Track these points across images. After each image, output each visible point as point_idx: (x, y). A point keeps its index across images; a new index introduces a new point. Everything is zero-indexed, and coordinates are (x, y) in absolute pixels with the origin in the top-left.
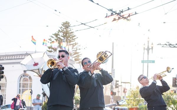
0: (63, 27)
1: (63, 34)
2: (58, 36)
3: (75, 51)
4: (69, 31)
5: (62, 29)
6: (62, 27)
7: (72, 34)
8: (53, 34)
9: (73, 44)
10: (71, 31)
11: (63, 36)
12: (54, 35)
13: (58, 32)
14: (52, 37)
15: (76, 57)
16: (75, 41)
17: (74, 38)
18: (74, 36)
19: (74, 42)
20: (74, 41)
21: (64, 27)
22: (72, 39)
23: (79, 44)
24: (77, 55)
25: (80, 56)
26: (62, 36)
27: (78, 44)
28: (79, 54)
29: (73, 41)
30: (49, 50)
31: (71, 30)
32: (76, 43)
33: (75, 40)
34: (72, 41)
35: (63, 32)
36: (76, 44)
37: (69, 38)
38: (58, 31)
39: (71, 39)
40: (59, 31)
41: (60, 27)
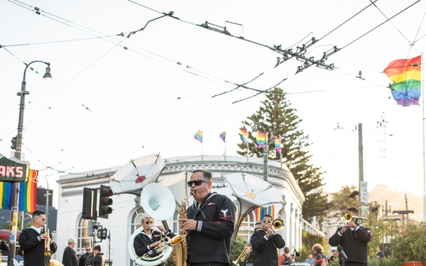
0: (268, 100)
1: (269, 115)
2: (260, 121)
3: (297, 150)
4: (283, 108)
5: (267, 104)
6: (266, 101)
7: (289, 114)
8: (248, 118)
9: (293, 134)
10: (286, 108)
11: (270, 119)
12: (250, 119)
13: (259, 112)
14: (247, 123)
15: (299, 162)
16: (295, 128)
17: (293, 122)
18: (294, 118)
19: (294, 131)
20: (293, 128)
21: (270, 101)
22: (290, 125)
23: (305, 135)
24: (302, 157)
25: (308, 158)
26: (268, 120)
27: (302, 133)
28: (306, 156)
29: (291, 130)
30: (242, 151)
31: (286, 106)
32: (298, 132)
33: (296, 126)
34: (289, 128)
35: (269, 112)
36: (298, 134)
37: (283, 123)
38: (259, 110)
39: (288, 125)
40: (262, 109)
41: (264, 101)
